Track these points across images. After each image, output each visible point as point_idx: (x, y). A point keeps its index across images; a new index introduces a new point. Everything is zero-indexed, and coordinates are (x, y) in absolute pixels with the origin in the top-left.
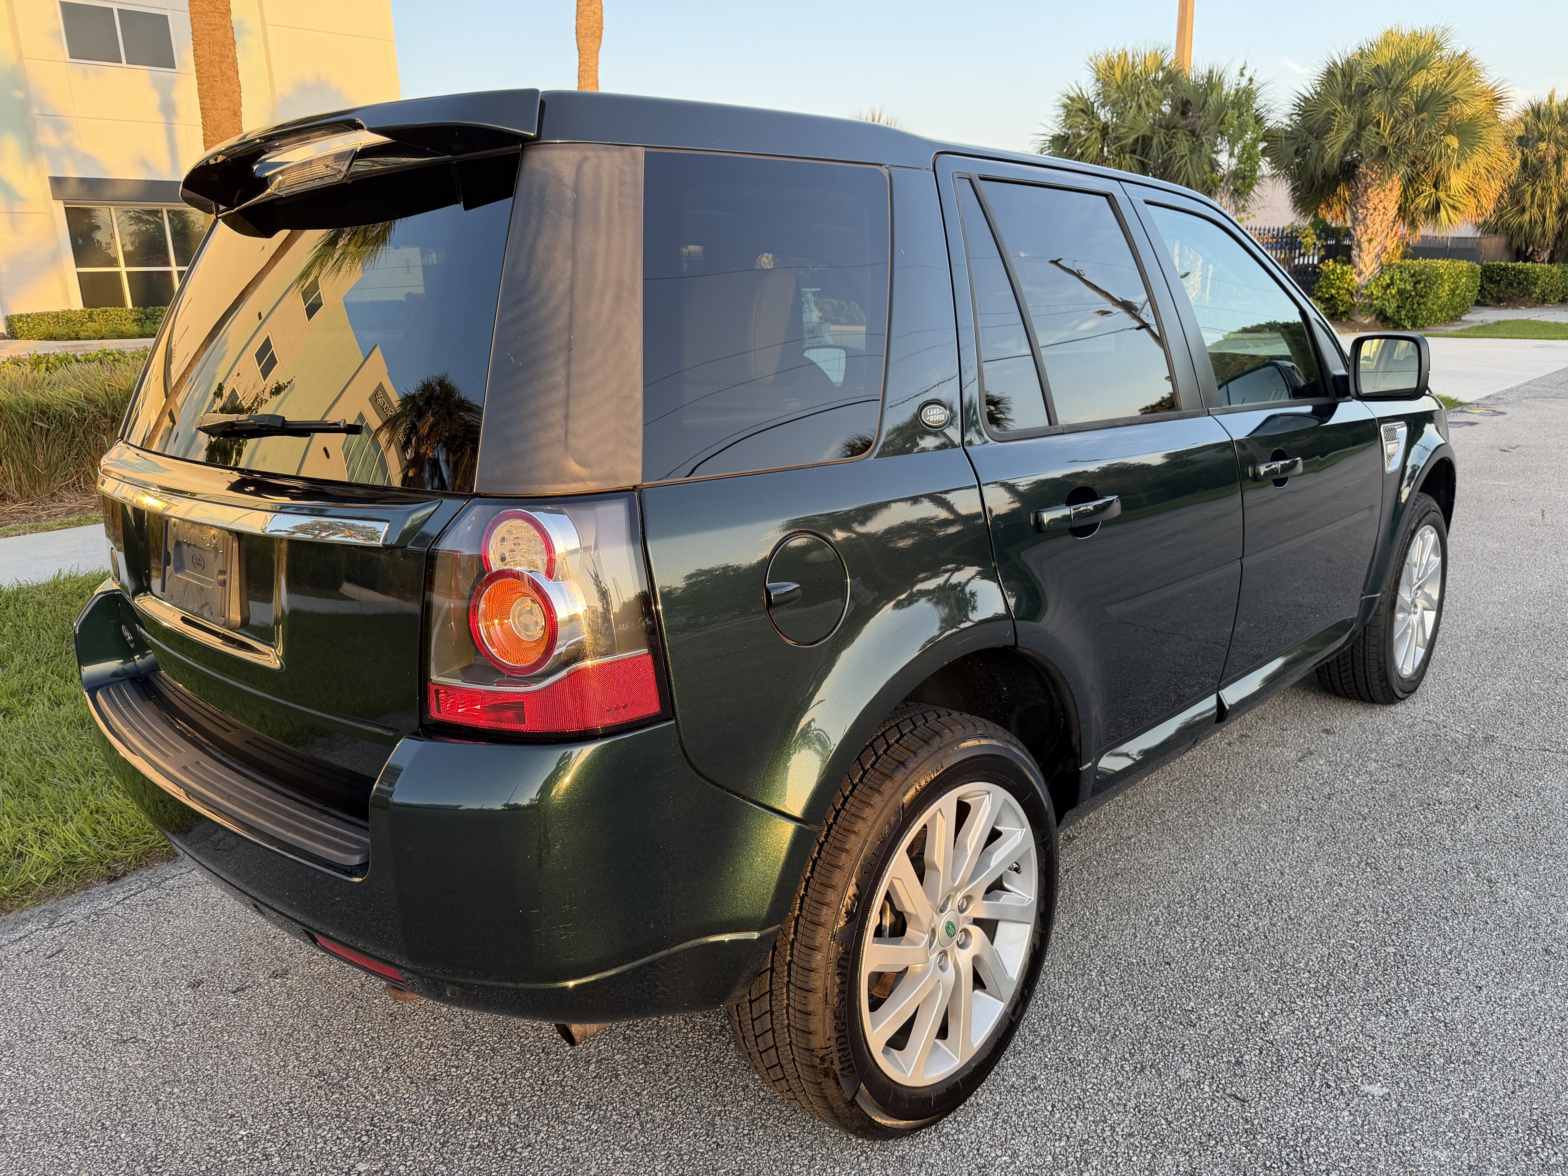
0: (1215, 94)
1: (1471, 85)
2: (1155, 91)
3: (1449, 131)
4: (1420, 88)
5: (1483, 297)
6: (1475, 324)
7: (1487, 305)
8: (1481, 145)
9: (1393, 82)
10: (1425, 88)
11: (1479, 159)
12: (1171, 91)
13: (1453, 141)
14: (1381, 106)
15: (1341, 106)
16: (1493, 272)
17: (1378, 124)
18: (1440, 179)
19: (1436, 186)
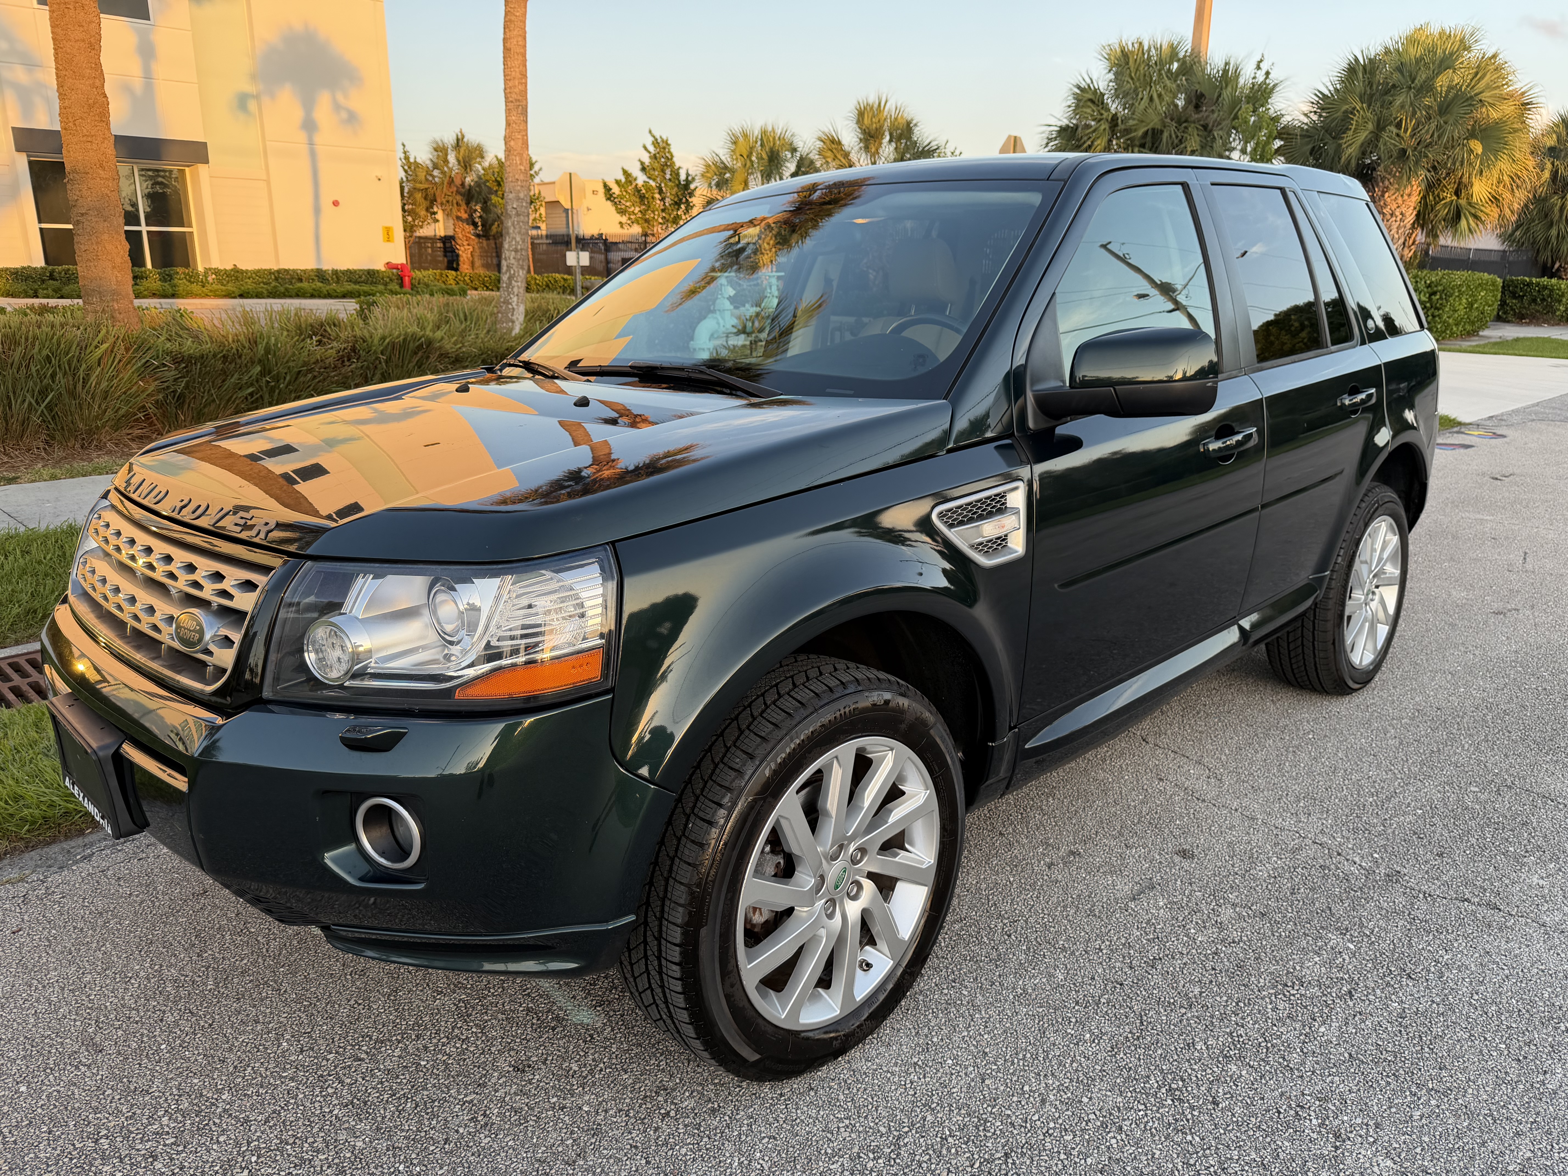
0: (1229, 89)
1: (1498, 87)
2: (1168, 82)
3: (1472, 135)
4: (1444, 89)
5: (1505, 313)
6: (1493, 340)
7: (1508, 322)
8: (1506, 152)
9: (1416, 81)
10: (1450, 88)
11: (1504, 165)
12: (1185, 83)
13: (1477, 147)
14: (1402, 106)
15: (1360, 105)
16: (1517, 287)
17: (1399, 126)
18: (1462, 187)
19: (1457, 193)
